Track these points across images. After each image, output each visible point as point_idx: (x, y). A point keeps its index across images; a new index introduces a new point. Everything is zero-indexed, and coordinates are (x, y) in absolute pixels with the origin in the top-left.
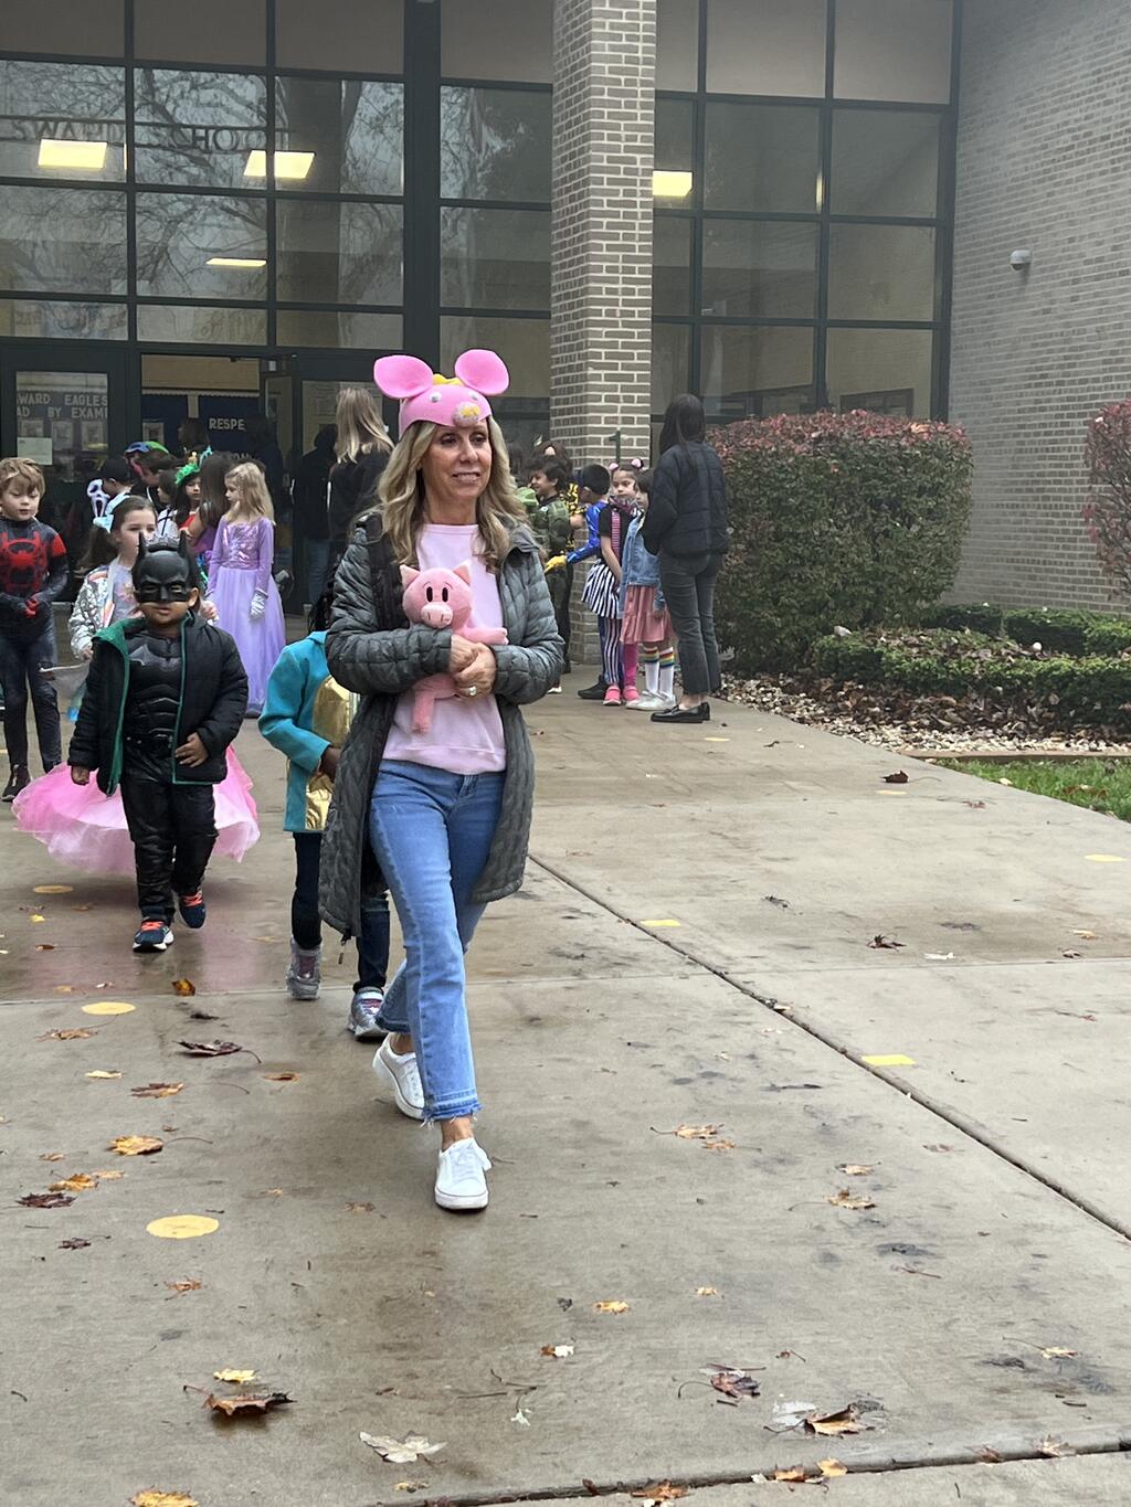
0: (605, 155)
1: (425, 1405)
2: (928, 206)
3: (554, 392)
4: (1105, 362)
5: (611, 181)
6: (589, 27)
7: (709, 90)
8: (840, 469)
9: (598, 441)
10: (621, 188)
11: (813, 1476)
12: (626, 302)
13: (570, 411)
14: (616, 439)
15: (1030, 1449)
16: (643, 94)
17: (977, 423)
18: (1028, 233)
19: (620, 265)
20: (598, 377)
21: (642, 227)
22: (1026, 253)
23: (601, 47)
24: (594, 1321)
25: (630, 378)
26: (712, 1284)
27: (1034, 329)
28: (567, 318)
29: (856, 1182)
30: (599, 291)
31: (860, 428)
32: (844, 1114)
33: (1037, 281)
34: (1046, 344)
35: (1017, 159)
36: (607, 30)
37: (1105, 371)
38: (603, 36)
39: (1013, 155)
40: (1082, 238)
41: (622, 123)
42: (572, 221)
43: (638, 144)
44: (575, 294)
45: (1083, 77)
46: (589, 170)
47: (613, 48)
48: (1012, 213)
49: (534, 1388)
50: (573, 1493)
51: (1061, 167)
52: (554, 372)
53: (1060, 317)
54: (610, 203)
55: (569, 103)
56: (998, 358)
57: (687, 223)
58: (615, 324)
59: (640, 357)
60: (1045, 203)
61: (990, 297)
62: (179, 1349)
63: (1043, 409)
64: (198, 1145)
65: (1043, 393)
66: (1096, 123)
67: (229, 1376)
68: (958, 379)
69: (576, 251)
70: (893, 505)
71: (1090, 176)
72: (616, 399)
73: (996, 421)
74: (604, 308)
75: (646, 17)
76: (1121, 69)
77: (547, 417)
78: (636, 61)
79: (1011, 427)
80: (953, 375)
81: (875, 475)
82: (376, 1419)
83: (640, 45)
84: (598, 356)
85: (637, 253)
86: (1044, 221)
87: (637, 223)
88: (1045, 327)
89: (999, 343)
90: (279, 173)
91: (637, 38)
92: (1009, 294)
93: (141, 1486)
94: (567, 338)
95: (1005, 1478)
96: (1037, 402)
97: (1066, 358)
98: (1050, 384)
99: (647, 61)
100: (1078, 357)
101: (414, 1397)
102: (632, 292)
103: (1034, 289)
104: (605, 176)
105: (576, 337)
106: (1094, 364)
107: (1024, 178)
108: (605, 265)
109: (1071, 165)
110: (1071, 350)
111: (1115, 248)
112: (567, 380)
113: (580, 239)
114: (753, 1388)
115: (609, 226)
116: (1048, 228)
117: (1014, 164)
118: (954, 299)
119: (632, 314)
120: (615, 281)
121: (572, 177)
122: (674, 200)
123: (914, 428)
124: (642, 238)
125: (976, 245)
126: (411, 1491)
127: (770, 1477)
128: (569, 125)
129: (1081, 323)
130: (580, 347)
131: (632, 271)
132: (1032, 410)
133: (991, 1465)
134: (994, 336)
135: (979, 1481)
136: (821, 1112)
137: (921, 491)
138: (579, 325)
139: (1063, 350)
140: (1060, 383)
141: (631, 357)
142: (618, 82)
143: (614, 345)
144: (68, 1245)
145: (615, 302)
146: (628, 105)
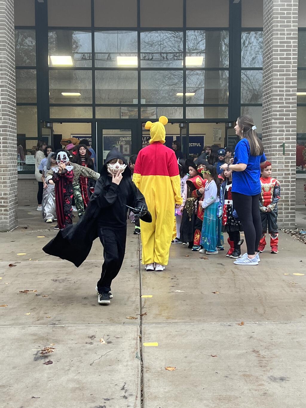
0: (279, 41)
3: (263, 129)
5: (281, 50)
9: (276, 147)
10: (285, 53)
12: (287, 95)
13: (267, 136)
14: (283, 146)
16: (293, 18)
19: (285, 81)
20: (276, 123)
21: (293, 67)
25: (289, 123)
28: (266, 102)
30: (276, 91)
41: (286, 29)
43: (292, 36)
44: (269, 93)
46: (273, 47)
52: (263, 122)
54: (281, 59)
55: (267, 24)
58: (283, 103)
59: (293, 115)
69: (269, 77)
72: (283, 131)
74: (278, 97)
78: (291, 5)
84: (276, 115)
85: (291, 77)
87: (291, 65)
94: (266, 109)
102: (289, 91)
104: (279, 49)
105: (269, 109)
108: (279, 81)
112: (266, 125)
113: (270, 73)
115: (280, 67)
119: (289, 99)
120: (283, 87)
121: (268, 50)
124: (293, 71)
128: (267, 32)
130: (270, 112)
131: (289, 83)
138: (270, 104)
141: (289, 115)
142: (284, 14)
143: (282, 111)
145: (283, 95)
146: (288, 22)
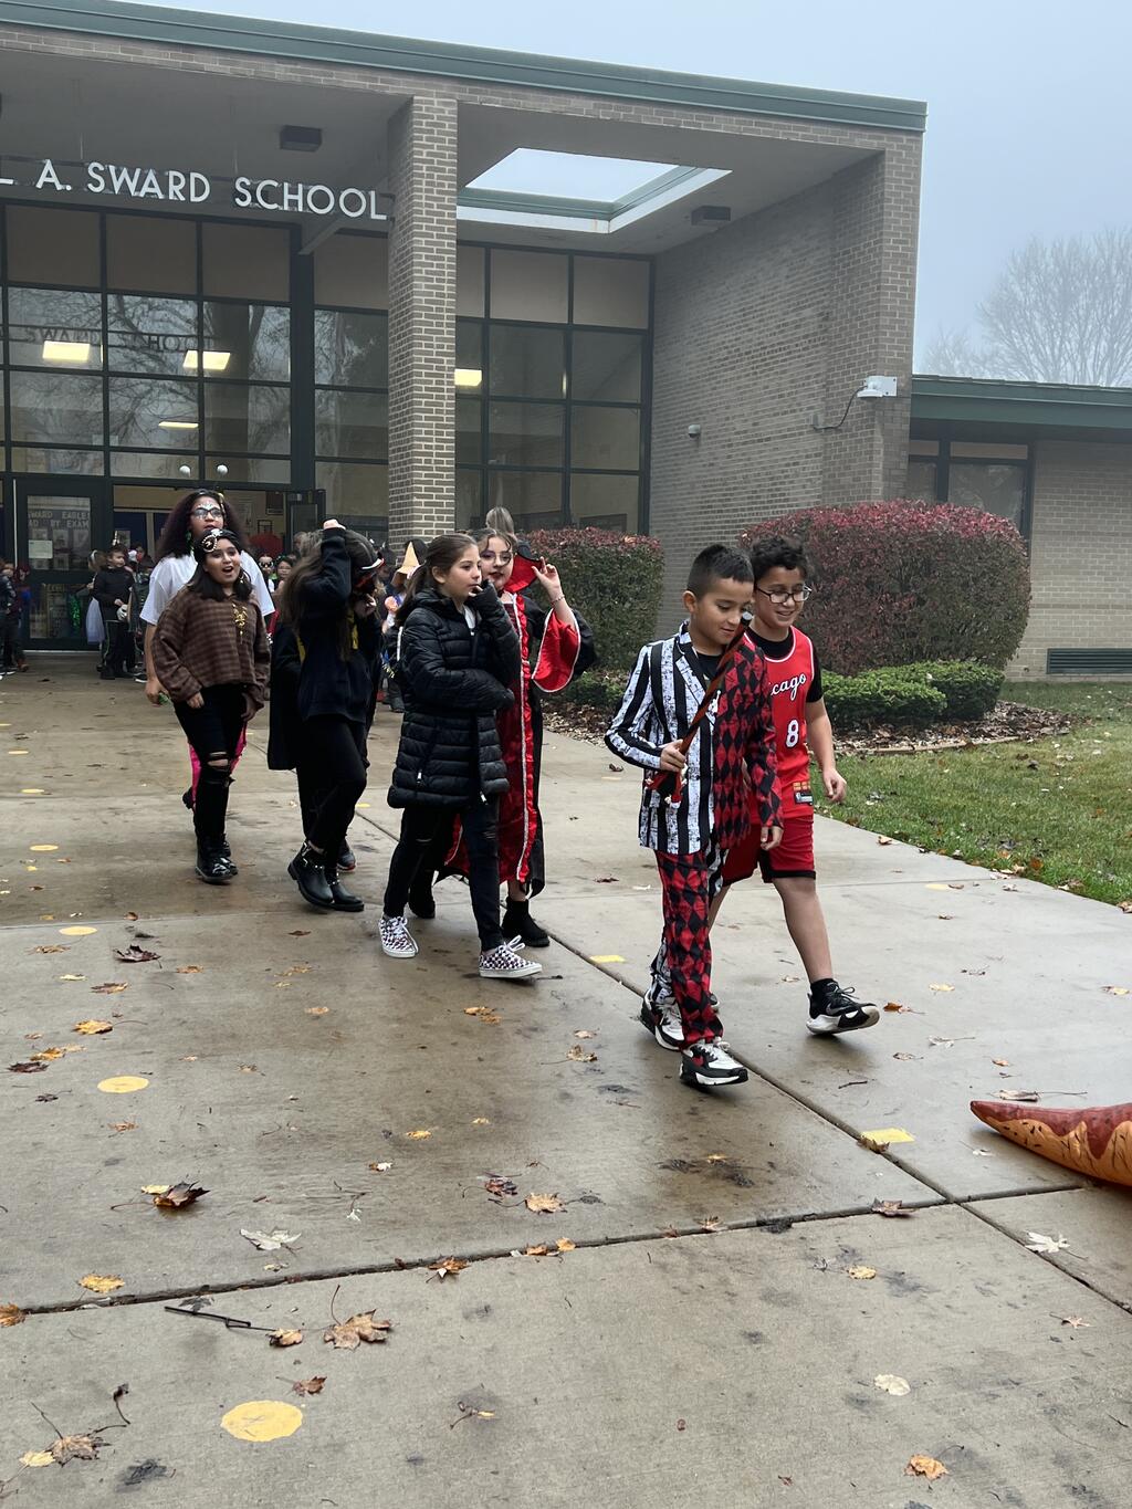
0: (423, 357)
1: (286, 1207)
2: (635, 395)
3: (391, 513)
4: (749, 498)
5: (427, 375)
6: (412, 272)
7: (491, 317)
8: (579, 565)
10: (434, 379)
11: (552, 1251)
12: (438, 455)
13: (402, 526)
15: (698, 1227)
16: (448, 318)
17: (667, 536)
18: (701, 414)
19: (434, 429)
20: (420, 504)
21: (448, 405)
22: (699, 426)
23: (420, 286)
24: (407, 1145)
25: (441, 504)
26: (487, 1116)
27: (705, 476)
28: (399, 464)
29: (585, 1042)
30: (420, 446)
31: (593, 539)
32: (578, 997)
33: (706, 444)
34: (711, 486)
35: (693, 365)
36: (424, 275)
37: (748, 504)
38: (420, 279)
39: (690, 363)
40: (734, 417)
41: (434, 336)
42: (402, 400)
43: (445, 350)
44: (404, 449)
45: (735, 313)
46: (413, 367)
47: (427, 287)
48: (690, 400)
49: (363, 1194)
50: (388, 1268)
51: (719, 372)
52: (391, 500)
53: (721, 468)
54: (427, 389)
55: (399, 323)
56: (681, 494)
57: (478, 404)
58: (431, 469)
59: (448, 491)
60: (711, 395)
61: (676, 455)
62: (118, 1173)
63: (710, 528)
64: (137, 1025)
65: (709, 517)
66: (743, 343)
67: (151, 1190)
68: (656, 507)
69: (405, 420)
70: (614, 589)
71: (739, 378)
72: (432, 518)
73: (679, 535)
74: (423, 458)
75: (450, 267)
76: (758, 308)
77: (387, 529)
78: (443, 295)
79: (689, 539)
80: (651, 505)
81: (602, 570)
82: (253, 1220)
83: (446, 285)
84: (420, 489)
85: (445, 422)
86: (710, 406)
87: (445, 402)
88: (712, 475)
89: (682, 484)
90: (205, 366)
91: (443, 281)
92: (689, 453)
93: (86, 1272)
94: (399, 478)
95: (681, 1248)
96: (707, 523)
97: (725, 495)
98: (714, 512)
99: (450, 296)
100: (731, 494)
101: (280, 1203)
102: (442, 448)
103: (703, 450)
104: (424, 371)
105: (405, 477)
106: (743, 499)
107: (698, 377)
108: (424, 429)
109: (726, 370)
110: (727, 490)
111: (755, 424)
112: (399, 505)
113: (407, 412)
114: (513, 1189)
115: (426, 404)
116: (713, 411)
117: (691, 369)
118: (653, 455)
119: (442, 462)
120: (431, 440)
121: (402, 371)
122: (471, 388)
123: (626, 539)
124: (448, 412)
125: (668, 421)
126: (276, 1270)
127: (523, 1252)
128: (399, 337)
129: (733, 473)
130: (408, 483)
131: (442, 434)
132: (703, 528)
133: (671, 1239)
134: (679, 480)
135: (664, 1250)
136: (563, 995)
137: (631, 581)
138: (408, 469)
139: (721, 490)
140: (719, 512)
141: (442, 490)
142: (432, 309)
143: (430, 482)
144: (42, 1099)
145: (431, 454)
146: (438, 324)
